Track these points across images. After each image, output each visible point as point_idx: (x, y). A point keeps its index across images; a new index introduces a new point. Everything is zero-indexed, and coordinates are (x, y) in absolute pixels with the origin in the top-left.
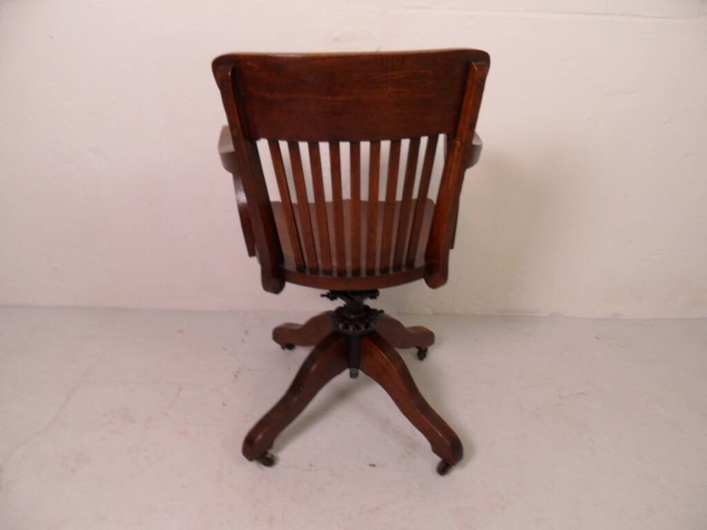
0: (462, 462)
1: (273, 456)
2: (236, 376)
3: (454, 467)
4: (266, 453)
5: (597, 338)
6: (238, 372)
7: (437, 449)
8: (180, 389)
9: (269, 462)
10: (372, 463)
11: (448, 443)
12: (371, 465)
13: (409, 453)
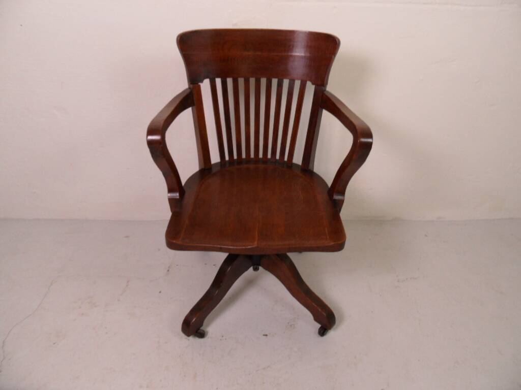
0: (335, 327)
1: (203, 331)
2: (168, 271)
3: (329, 331)
4: (199, 329)
5: (426, 236)
6: (169, 267)
7: (317, 319)
8: (128, 282)
9: (201, 335)
10: (266, 334)
11: (325, 314)
12: (264, 335)
13: (291, 326)
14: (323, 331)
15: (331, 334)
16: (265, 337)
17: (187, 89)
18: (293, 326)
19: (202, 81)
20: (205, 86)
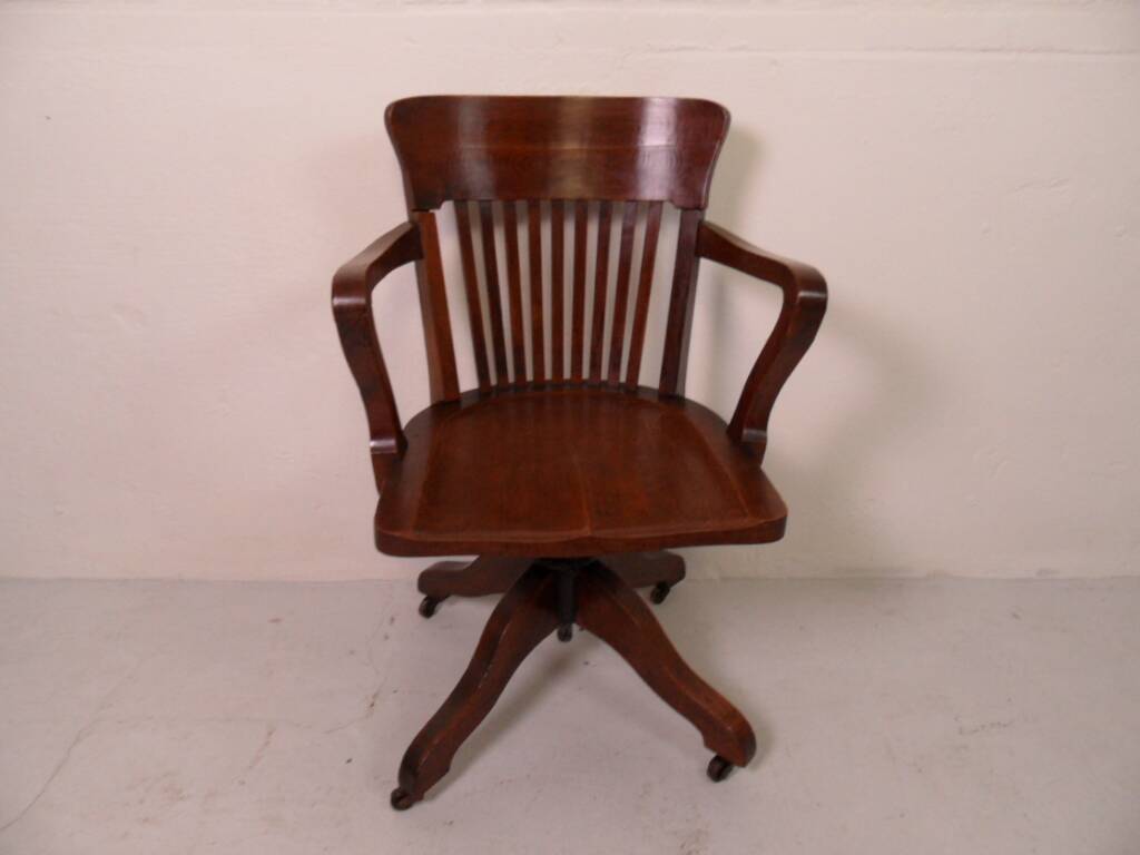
2: (373, 705)
5: (1016, 617)
6: (375, 697)
8: (270, 734)
14: (719, 770)
15: (740, 776)
17: (404, 224)
19: (438, 206)
20: (444, 216)
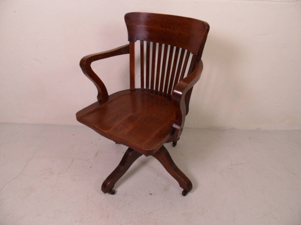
0: (192, 191)
1: (114, 190)
2: (96, 155)
3: (189, 193)
4: (111, 189)
5: (250, 139)
6: (97, 153)
7: (181, 186)
8: (73, 160)
9: (113, 193)
10: (151, 193)
11: (186, 183)
12: (150, 194)
13: (166, 189)
14: (185, 193)
15: (190, 195)
16: (150, 195)
18: (167, 189)
